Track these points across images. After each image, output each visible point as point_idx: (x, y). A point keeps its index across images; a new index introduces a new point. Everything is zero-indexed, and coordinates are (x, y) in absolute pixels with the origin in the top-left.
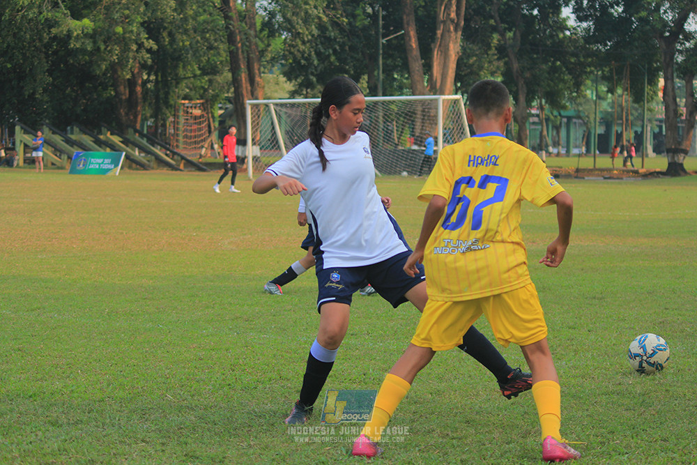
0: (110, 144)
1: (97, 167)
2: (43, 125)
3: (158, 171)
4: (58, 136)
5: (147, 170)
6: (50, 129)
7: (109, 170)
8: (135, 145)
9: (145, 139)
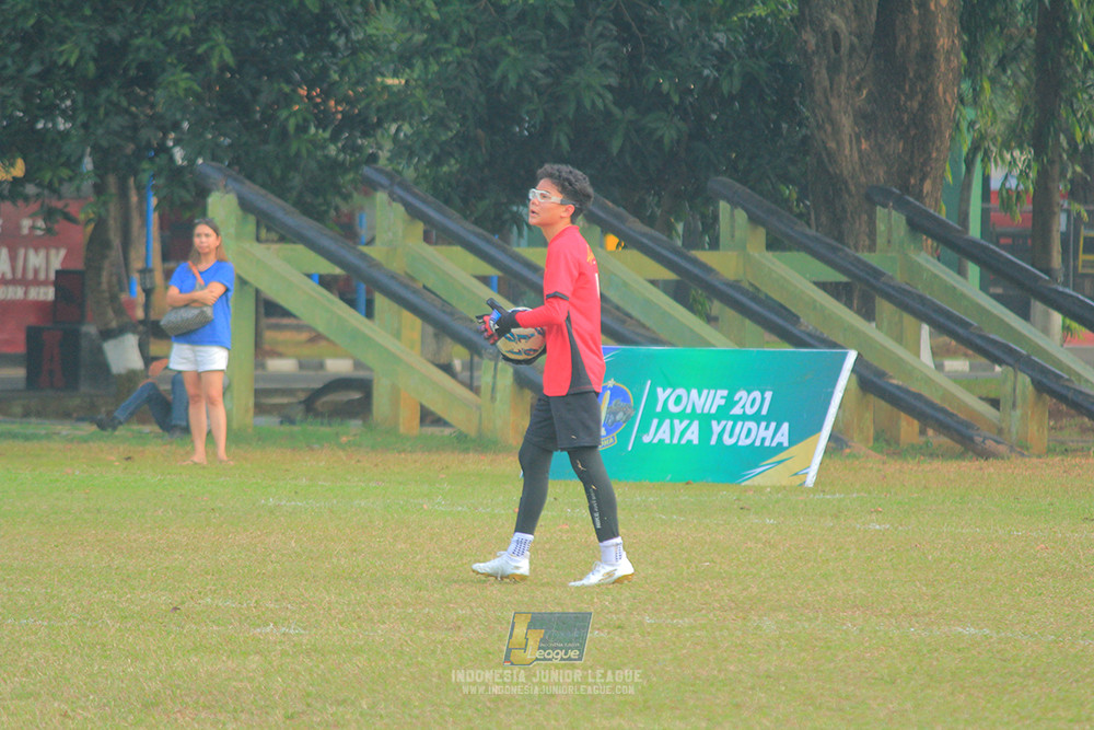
1: (693, 435)
2: (370, 186)
3: (1054, 464)
5: (984, 455)
6: (414, 213)
7: (759, 455)
8: (918, 307)
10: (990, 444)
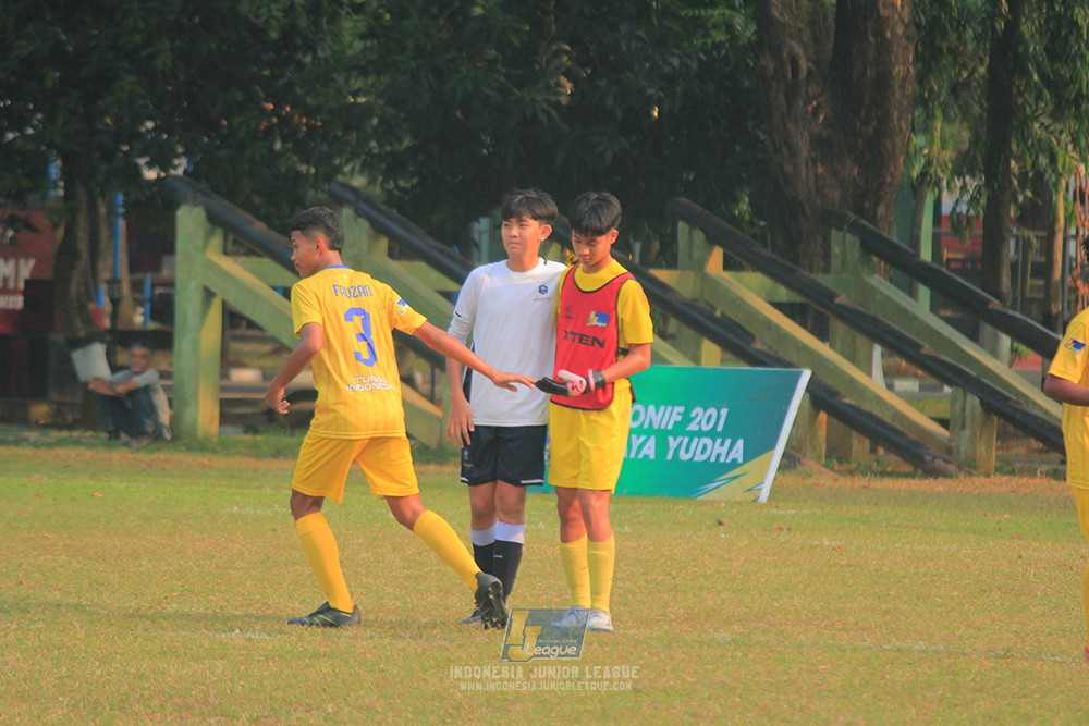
0: (725, 322)
1: (650, 450)
2: (337, 201)
3: (1002, 484)
4: (421, 266)
5: (933, 472)
6: (378, 229)
7: (715, 470)
8: (872, 328)
9: (924, 292)
10: (939, 463)
